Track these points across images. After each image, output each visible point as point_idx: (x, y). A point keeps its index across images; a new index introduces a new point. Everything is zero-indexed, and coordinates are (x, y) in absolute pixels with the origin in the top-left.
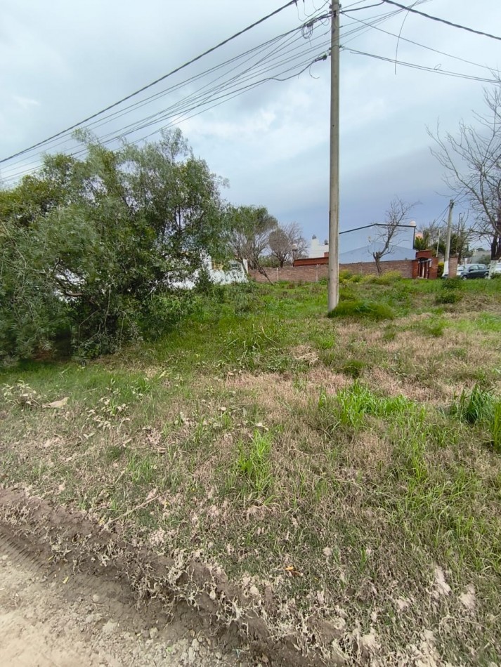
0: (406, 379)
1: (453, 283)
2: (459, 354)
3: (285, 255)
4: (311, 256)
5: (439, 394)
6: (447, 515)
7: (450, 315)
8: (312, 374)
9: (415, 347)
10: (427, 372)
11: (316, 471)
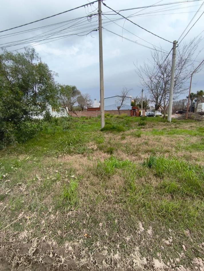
0: (129, 153)
1: (144, 118)
2: (146, 143)
3: (84, 106)
4: (94, 107)
5: (140, 158)
6: (143, 202)
7: (143, 130)
8: (95, 154)
9: (132, 141)
10: (136, 151)
11: (96, 193)
